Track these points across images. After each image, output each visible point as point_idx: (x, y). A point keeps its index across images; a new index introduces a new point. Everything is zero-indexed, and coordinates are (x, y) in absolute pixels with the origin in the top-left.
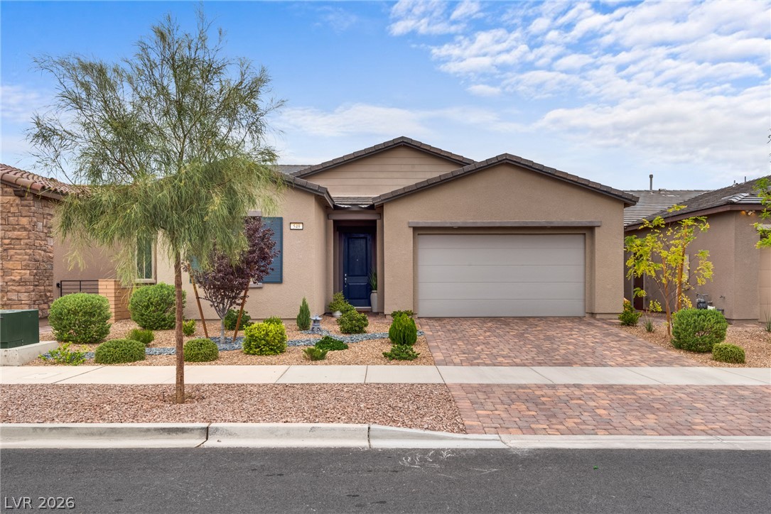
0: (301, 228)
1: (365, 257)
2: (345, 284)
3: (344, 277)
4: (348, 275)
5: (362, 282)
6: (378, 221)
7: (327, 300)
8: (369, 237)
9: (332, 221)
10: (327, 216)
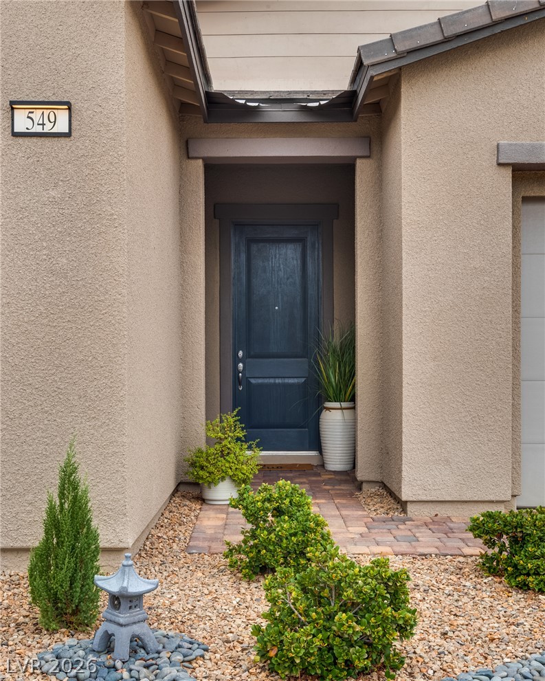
0: (62, 126)
1: (299, 299)
2: (237, 381)
3: (236, 360)
4: (248, 355)
5: (289, 375)
6: (359, 163)
7: (183, 440)
8: (309, 240)
9: (200, 162)
10: (185, 145)
